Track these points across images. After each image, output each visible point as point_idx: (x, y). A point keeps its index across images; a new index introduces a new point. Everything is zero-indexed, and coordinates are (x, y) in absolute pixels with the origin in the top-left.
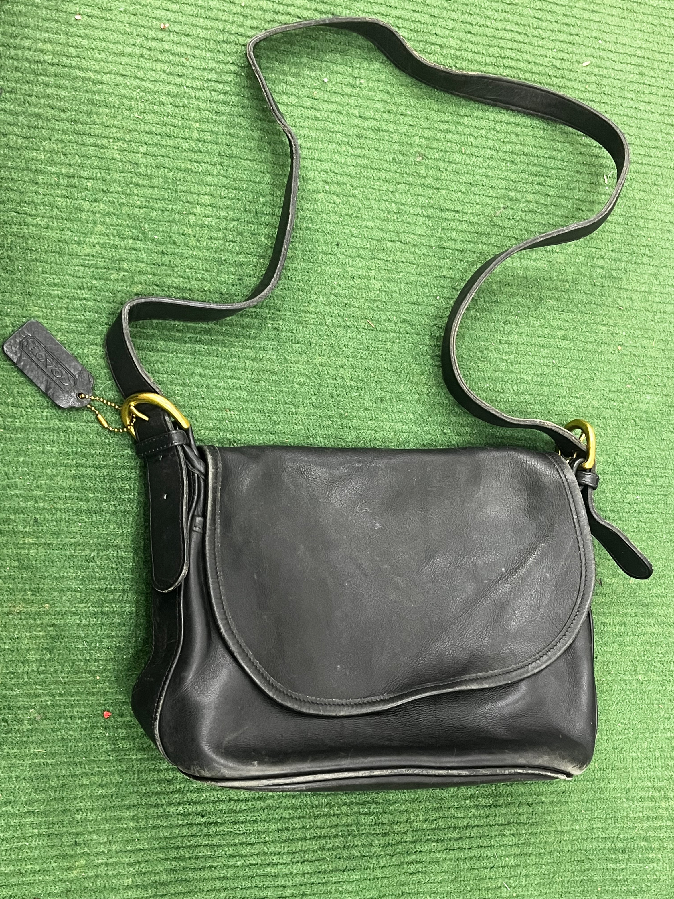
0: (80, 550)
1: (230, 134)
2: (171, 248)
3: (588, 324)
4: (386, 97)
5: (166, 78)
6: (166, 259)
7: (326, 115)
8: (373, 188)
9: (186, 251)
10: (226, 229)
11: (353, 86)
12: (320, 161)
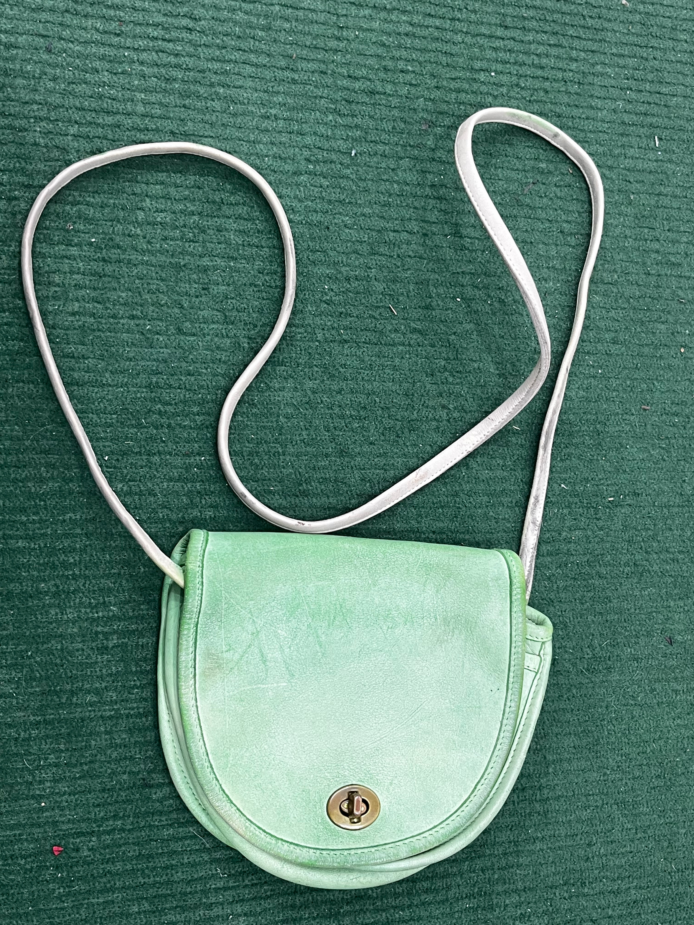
0: (14, 644)
1: (184, 106)
2: (114, 254)
3: (642, 323)
4: (380, 51)
5: (99, 38)
6: (109, 269)
7: (306, 78)
8: (369, 166)
9: (134, 257)
10: (185, 226)
11: (338, 39)
12: (301, 134)
